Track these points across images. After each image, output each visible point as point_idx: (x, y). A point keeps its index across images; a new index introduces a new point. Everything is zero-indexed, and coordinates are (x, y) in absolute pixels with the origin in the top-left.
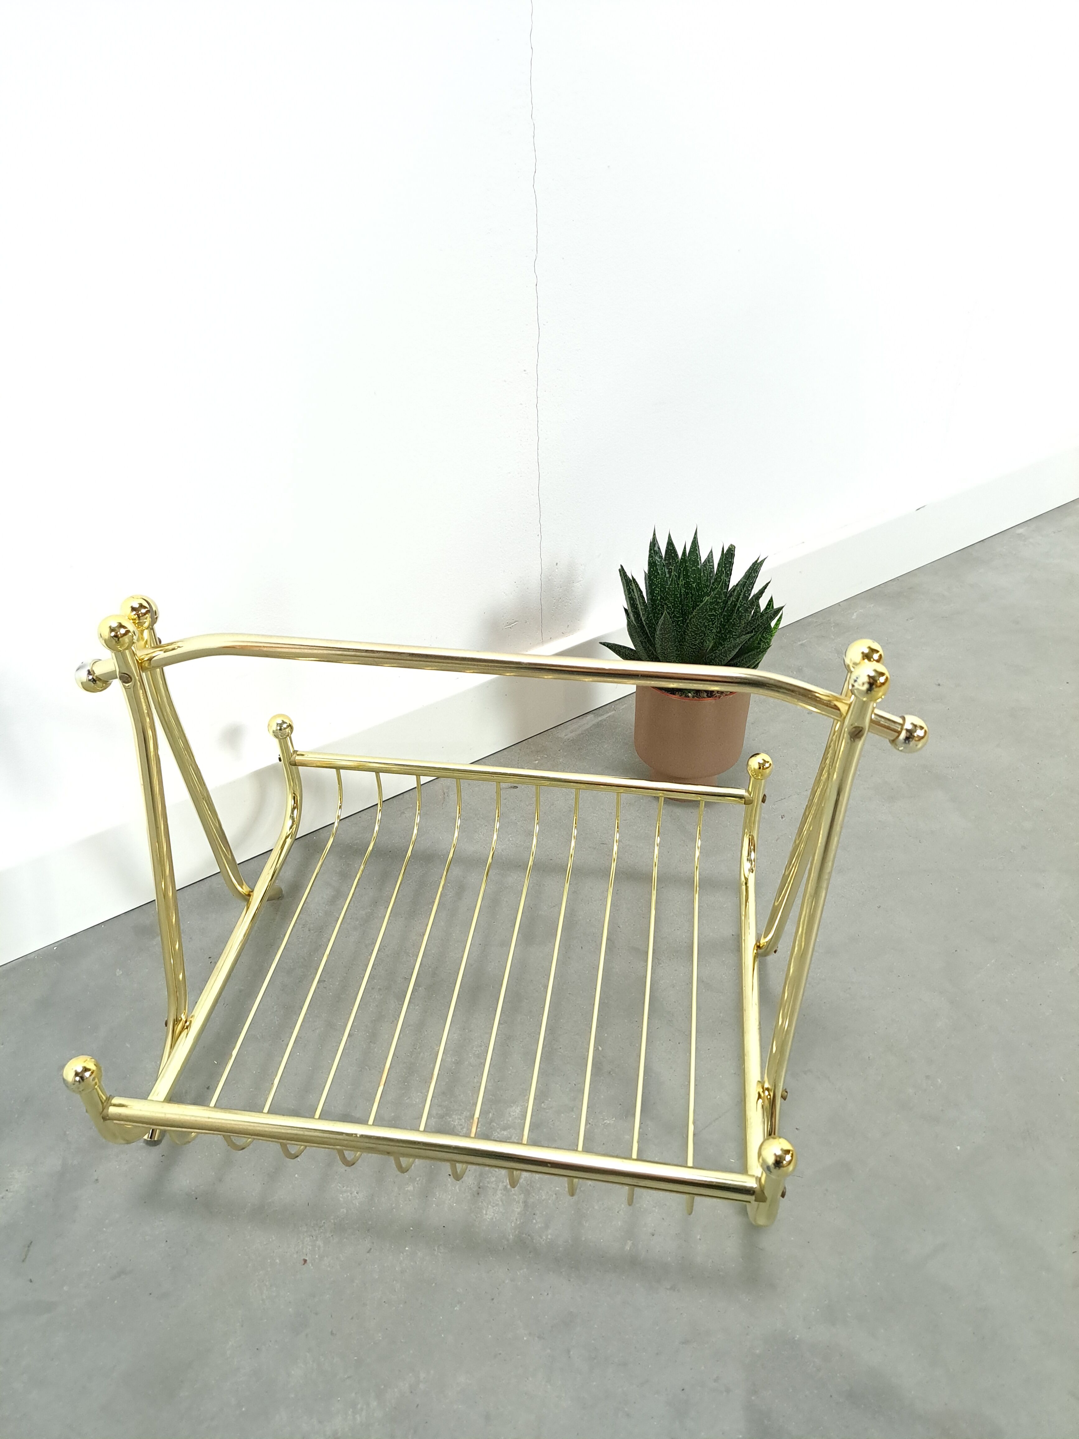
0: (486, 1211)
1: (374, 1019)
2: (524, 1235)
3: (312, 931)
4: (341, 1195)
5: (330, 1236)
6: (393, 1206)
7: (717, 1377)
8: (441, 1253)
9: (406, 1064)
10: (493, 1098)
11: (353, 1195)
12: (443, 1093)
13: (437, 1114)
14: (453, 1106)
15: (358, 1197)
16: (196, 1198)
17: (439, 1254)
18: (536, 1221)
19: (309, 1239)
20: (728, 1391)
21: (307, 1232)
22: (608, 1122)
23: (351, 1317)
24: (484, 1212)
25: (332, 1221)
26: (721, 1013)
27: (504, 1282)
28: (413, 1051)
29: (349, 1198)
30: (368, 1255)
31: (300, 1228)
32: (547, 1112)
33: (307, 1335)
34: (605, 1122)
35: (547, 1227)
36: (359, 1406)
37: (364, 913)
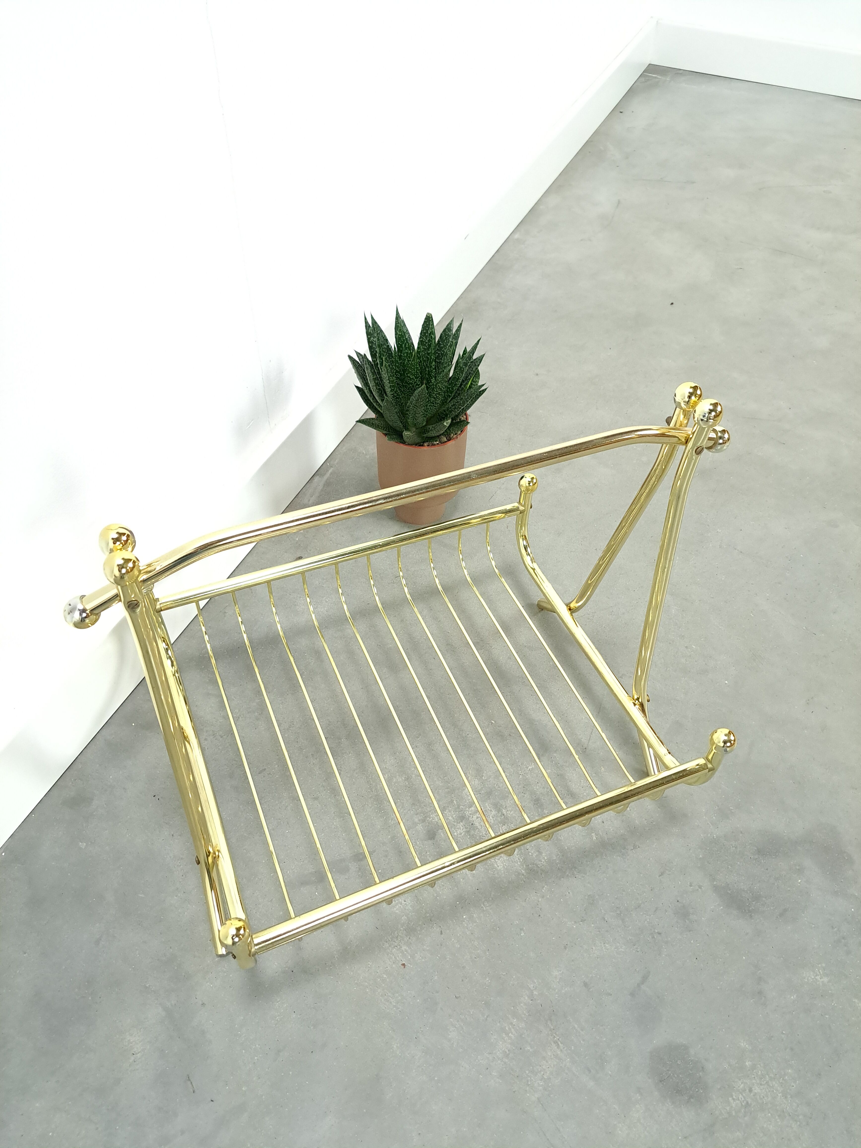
0: (497, 865)
1: (324, 778)
2: (530, 866)
3: (225, 737)
4: (395, 909)
5: (408, 939)
6: (435, 895)
7: (690, 883)
8: (488, 907)
9: (373, 798)
10: (449, 790)
11: (403, 904)
12: (413, 804)
13: (419, 820)
14: (427, 810)
15: (408, 904)
16: (292, 971)
17: (487, 908)
18: (531, 853)
19: (395, 949)
20: (700, 887)
21: (390, 946)
22: (531, 767)
23: (461, 980)
24: (496, 866)
25: (402, 929)
26: (550, 662)
27: (538, 901)
28: (370, 787)
29: (402, 907)
30: (442, 936)
31: (384, 947)
32: (490, 781)
33: (441, 1009)
34: (529, 768)
35: (540, 853)
36: (507, 1028)
37: (255, 704)
